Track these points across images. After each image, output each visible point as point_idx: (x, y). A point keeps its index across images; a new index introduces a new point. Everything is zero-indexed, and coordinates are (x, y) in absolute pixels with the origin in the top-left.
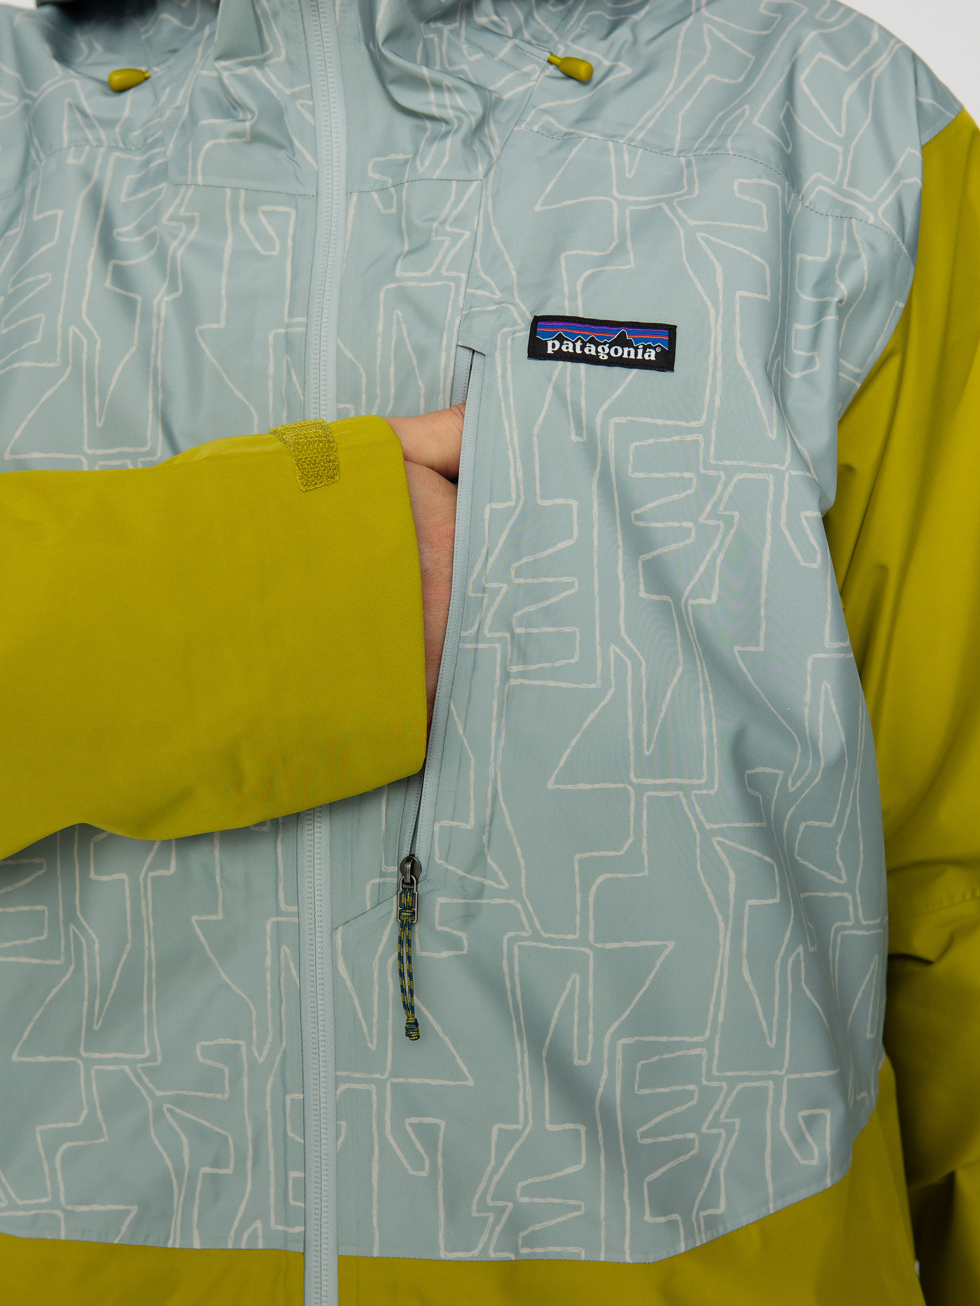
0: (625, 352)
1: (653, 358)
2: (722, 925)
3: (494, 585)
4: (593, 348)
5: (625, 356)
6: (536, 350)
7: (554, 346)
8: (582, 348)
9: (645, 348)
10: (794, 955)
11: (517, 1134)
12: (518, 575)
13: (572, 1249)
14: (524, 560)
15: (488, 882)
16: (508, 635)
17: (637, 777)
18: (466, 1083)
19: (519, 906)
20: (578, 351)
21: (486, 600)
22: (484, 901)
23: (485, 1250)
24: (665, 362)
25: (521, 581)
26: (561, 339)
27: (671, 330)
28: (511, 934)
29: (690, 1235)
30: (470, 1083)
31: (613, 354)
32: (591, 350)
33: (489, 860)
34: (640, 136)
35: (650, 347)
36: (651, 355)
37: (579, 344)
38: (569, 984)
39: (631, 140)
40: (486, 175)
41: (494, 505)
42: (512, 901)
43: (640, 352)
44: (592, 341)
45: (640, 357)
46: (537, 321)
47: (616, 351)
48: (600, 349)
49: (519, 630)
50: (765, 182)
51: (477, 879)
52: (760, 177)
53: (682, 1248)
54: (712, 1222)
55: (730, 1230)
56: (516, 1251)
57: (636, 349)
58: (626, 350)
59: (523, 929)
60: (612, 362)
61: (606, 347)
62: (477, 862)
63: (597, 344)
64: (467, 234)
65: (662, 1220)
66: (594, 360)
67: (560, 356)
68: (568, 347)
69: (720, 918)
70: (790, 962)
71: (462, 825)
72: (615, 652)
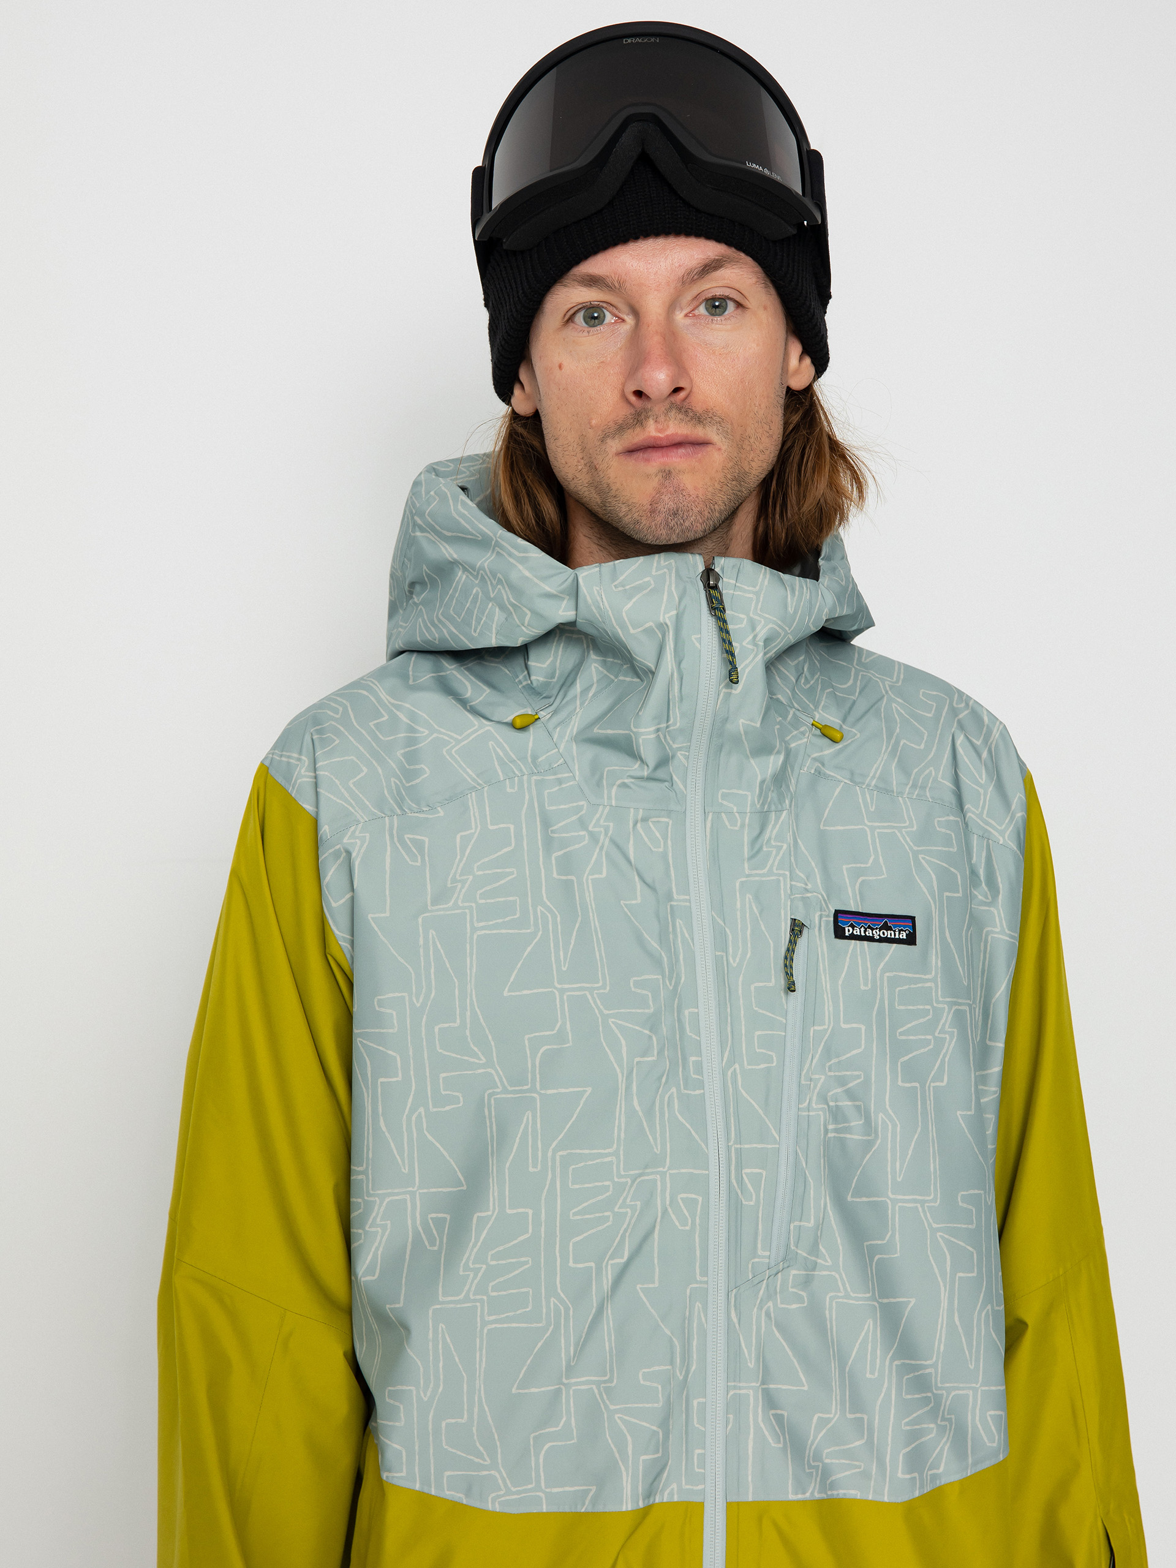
0: (889, 934)
1: (905, 937)
2: (943, 1289)
3: (817, 1077)
4: (870, 931)
5: (889, 936)
6: (839, 933)
7: (849, 931)
8: (865, 932)
9: (900, 931)
10: (985, 1311)
11: (829, 1420)
12: (830, 1070)
13: (853, 1492)
14: (833, 1061)
15: (819, 1261)
16: (826, 1107)
17: (893, 1193)
18: (803, 1388)
19: (837, 1276)
20: (863, 934)
21: (812, 1085)
22: (816, 1273)
23: (812, 1493)
24: (911, 940)
25: (832, 1074)
26: (853, 927)
27: (913, 919)
28: (832, 1294)
29: (922, 1487)
30: (806, 1388)
31: (882, 935)
32: (869, 933)
33: (821, 1247)
34: (874, 783)
35: (902, 930)
36: (903, 936)
37: (863, 929)
38: (866, 1327)
39: (869, 785)
40: (790, 806)
41: (816, 1028)
42: (833, 1273)
43: (897, 933)
44: (869, 927)
45: (897, 937)
46: (837, 913)
47: (884, 933)
48: (874, 931)
49: (832, 1104)
50: (952, 818)
51: (813, 1258)
52: (948, 815)
53: (917, 1494)
54: (934, 1477)
55: (943, 1483)
56: (826, 1493)
57: (895, 931)
58: (889, 932)
59: (839, 1291)
60: (881, 940)
61: (877, 931)
62: (814, 1250)
63: (872, 929)
64: (785, 846)
65: (908, 1476)
66: (871, 939)
67: (853, 937)
68: (857, 932)
69: (941, 1284)
70: (983, 1315)
71: (806, 1224)
72: (882, 1118)
